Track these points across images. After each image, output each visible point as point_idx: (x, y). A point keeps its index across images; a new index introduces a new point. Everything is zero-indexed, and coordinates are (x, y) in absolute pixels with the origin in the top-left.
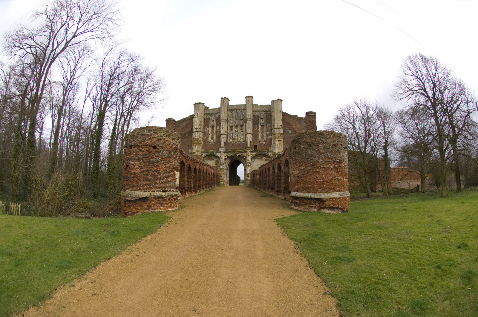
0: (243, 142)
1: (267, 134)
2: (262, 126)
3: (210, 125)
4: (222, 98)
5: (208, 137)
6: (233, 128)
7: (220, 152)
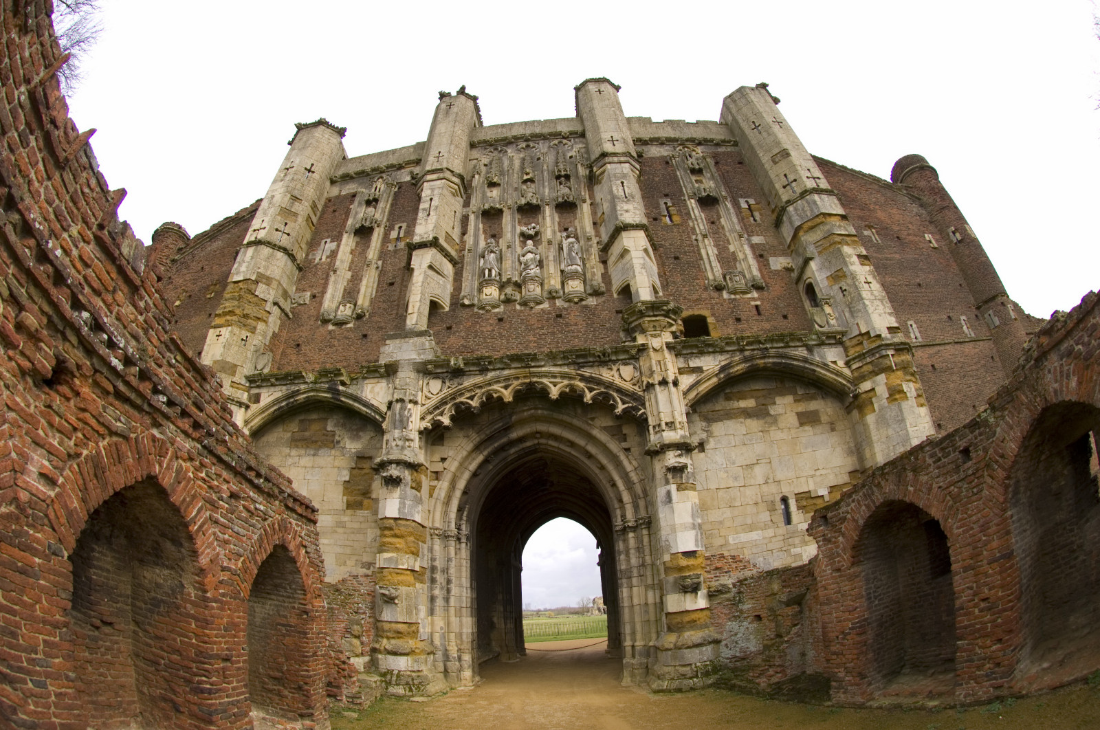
0: (592, 301)
1: (753, 247)
2: (708, 202)
3: (350, 222)
4: (443, 96)
5: (324, 292)
6: (507, 219)
7: (390, 371)
